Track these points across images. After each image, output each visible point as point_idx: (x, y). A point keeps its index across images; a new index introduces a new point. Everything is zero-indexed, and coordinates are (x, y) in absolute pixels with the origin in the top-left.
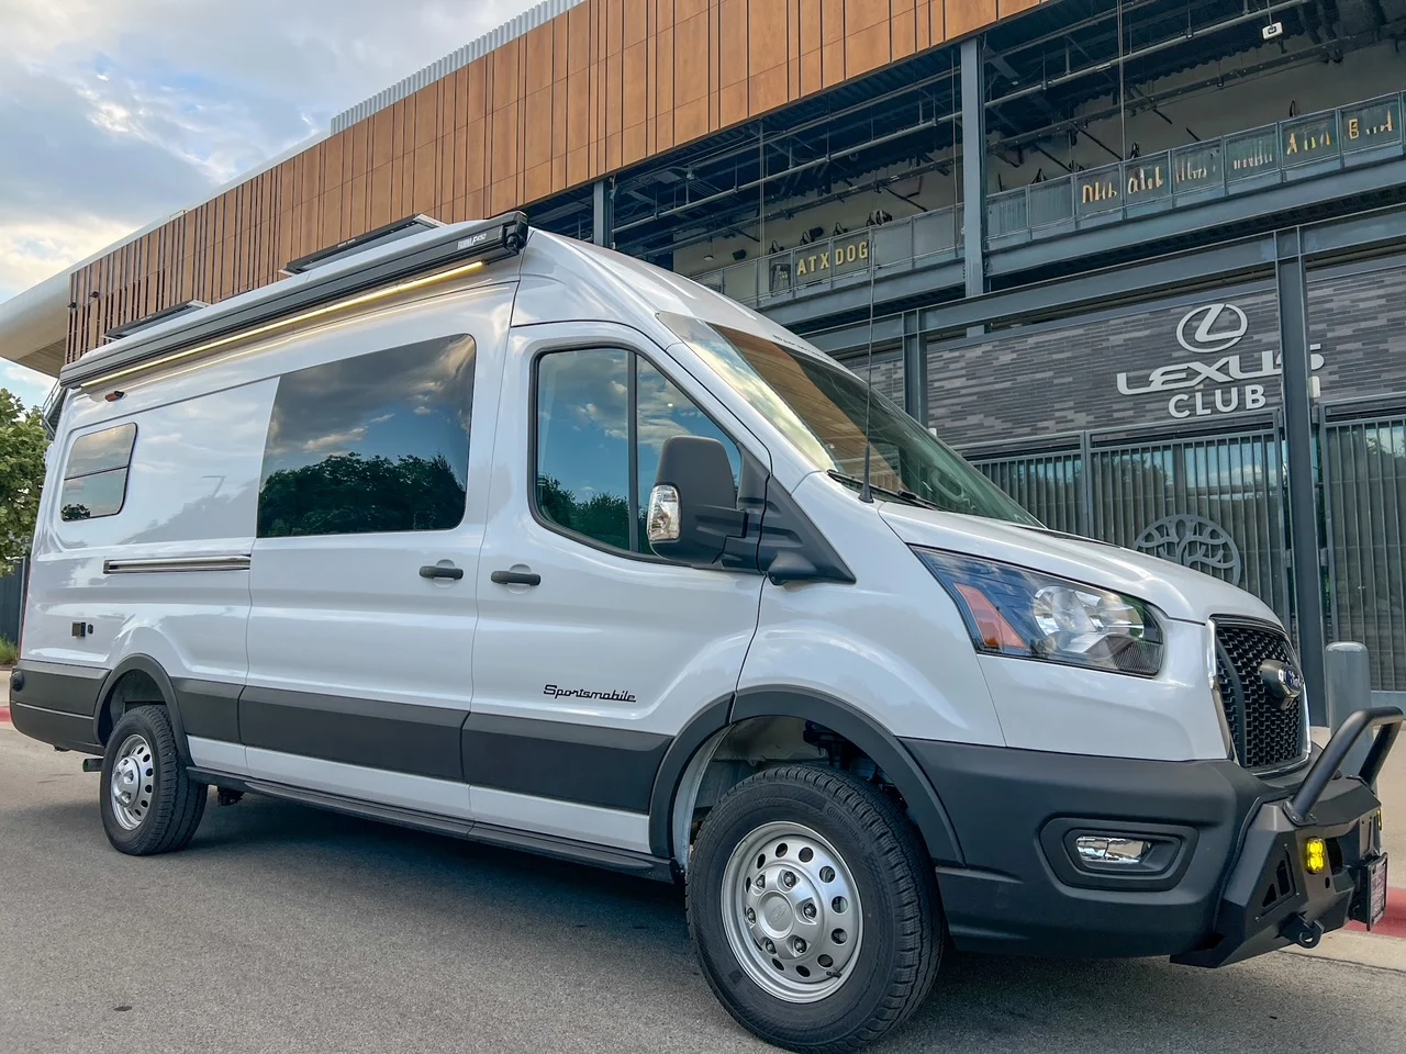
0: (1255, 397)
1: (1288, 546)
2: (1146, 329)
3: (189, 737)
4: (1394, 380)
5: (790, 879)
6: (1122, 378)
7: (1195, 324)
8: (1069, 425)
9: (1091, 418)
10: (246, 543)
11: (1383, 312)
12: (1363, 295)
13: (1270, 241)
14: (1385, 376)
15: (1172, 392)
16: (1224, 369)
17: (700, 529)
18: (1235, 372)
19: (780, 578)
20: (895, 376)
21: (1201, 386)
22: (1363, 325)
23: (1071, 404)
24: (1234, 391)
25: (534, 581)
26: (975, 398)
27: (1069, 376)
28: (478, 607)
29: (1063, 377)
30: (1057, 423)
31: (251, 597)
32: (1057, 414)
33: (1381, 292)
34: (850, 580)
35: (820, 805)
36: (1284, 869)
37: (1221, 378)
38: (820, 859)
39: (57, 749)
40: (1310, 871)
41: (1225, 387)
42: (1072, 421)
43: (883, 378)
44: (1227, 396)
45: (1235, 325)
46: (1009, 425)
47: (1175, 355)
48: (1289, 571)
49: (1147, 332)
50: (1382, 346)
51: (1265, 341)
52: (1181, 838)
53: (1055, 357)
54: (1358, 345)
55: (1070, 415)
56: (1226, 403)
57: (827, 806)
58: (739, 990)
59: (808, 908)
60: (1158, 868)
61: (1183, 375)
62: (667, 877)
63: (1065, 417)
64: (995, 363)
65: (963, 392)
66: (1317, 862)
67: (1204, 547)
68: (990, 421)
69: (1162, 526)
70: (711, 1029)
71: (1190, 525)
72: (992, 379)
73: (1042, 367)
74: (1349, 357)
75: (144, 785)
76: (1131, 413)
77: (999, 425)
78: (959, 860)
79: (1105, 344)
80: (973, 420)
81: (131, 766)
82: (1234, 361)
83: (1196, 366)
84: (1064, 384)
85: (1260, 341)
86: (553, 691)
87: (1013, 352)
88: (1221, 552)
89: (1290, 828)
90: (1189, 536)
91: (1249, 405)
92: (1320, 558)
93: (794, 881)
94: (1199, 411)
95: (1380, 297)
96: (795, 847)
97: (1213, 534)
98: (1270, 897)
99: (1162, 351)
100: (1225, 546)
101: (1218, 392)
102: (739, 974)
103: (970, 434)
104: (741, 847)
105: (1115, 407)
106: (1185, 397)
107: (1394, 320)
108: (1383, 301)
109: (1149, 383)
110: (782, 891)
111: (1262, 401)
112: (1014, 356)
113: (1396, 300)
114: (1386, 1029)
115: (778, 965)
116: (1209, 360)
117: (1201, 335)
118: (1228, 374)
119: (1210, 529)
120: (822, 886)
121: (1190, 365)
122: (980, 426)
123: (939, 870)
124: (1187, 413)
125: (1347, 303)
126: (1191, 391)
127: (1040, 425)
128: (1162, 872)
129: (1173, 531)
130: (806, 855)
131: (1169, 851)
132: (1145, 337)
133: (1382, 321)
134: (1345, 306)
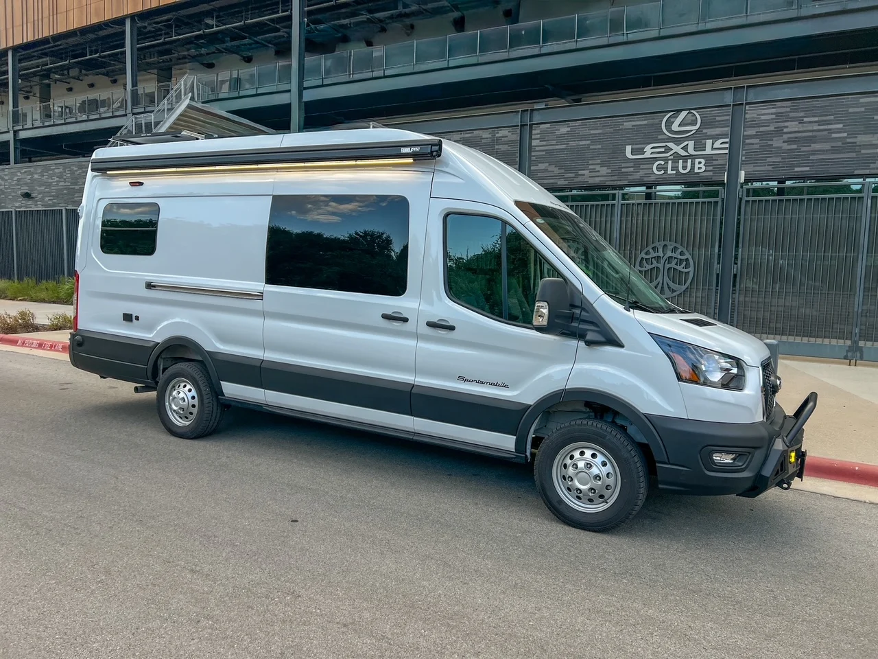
0: (700, 166)
1: (719, 263)
2: (645, 120)
3: (221, 382)
4: (773, 162)
5: (589, 466)
6: (629, 148)
7: (672, 120)
8: (597, 174)
9: (609, 171)
10: (259, 285)
11: (773, 122)
12: (764, 112)
13: (729, 91)
14: (769, 160)
15: (656, 159)
16: (685, 148)
17: (556, 321)
18: (691, 151)
19: (589, 343)
20: (497, 135)
21: (672, 157)
22: (762, 129)
23: (599, 161)
24: (689, 161)
25: (452, 328)
26: (544, 153)
27: (599, 144)
28: (417, 336)
29: (596, 145)
30: (590, 172)
31: (264, 314)
32: (591, 167)
33: (773, 111)
34: (621, 346)
35: (604, 437)
36: (783, 464)
37: (683, 153)
38: (600, 458)
39: (102, 377)
40: (790, 463)
41: (685, 159)
42: (599, 171)
43: (490, 136)
44: (685, 164)
45: (694, 123)
46: (563, 171)
47: (660, 137)
48: (718, 275)
49: (645, 122)
50: (770, 143)
51: (709, 134)
52: (749, 453)
53: (592, 132)
54: (757, 141)
55: (598, 168)
56: (684, 168)
57: (607, 438)
58: (561, 507)
59: (597, 477)
60: (740, 464)
61: (663, 150)
62: (523, 461)
63: (595, 169)
64: (557, 133)
65: (537, 149)
66: (793, 460)
67: (676, 260)
68: (552, 168)
69: (655, 247)
70: (546, 522)
71: (670, 248)
72: (554, 142)
73: (585, 138)
74: (751, 147)
75: (190, 405)
76: (632, 169)
77: (556, 170)
78: (667, 461)
79: (621, 127)
80: (542, 166)
81: (182, 395)
82: (691, 144)
83: (671, 145)
84: (596, 149)
85: (706, 133)
86: (462, 379)
87: (568, 127)
88: (685, 263)
89: (786, 448)
90: (669, 254)
91: (696, 170)
92: (734, 271)
93: (591, 466)
94: (670, 172)
95: (772, 114)
96: (588, 453)
97: (682, 253)
98: (778, 472)
99: (653, 135)
100: (687, 260)
101: (681, 161)
102: (561, 501)
103: (539, 175)
104: (562, 452)
105: (623, 165)
106: (662, 163)
107: (778, 127)
108: (774, 116)
109: (644, 153)
110: (587, 471)
111: (704, 168)
112: (569, 129)
113: (782, 116)
114: (794, 514)
115: (579, 498)
116: (677, 142)
117: (675, 127)
118: (687, 151)
119: (680, 251)
120: (603, 469)
121: (667, 144)
122: (546, 170)
123: (658, 465)
124: (663, 172)
125: (755, 116)
126: (666, 160)
127: (581, 172)
128: (742, 465)
129: (660, 250)
130: (594, 456)
131: (745, 457)
132: (644, 125)
133: (772, 128)
134: (754, 118)
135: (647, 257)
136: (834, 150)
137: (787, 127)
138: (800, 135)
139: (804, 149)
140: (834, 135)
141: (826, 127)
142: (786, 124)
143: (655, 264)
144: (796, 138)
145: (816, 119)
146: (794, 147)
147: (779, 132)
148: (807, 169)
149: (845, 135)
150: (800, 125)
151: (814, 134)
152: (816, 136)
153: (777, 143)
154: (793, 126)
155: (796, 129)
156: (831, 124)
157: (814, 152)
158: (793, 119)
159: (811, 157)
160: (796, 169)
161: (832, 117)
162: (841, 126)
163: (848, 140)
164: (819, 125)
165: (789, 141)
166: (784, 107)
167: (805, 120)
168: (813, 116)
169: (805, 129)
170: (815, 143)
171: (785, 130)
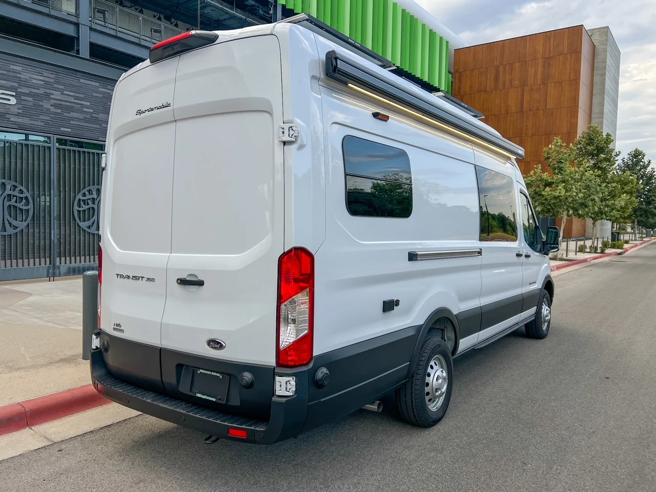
3: (460, 341)
4: (45, 120)
12: (34, 76)
14: (41, 117)
22: (34, 90)
25: (530, 256)
28: (522, 264)
31: (481, 268)
33: (42, 78)
50: (41, 103)
54: (31, 99)
74: (25, 103)
86: (530, 284)
95: (41, 80)
107: (47, 93)
108: (42, 83)
125: (28, 78)
129: (94, 193)
133: (41, 91)
134: (26, 79)
135: (84, 198)
136: (85, 120)
137: (53, 94)
138: (62, 103)
139: (65, 114)
140: (85, 109)
141: (79, 102)
142: (52, 92)
143: (91, 205)
144: (60, 105)
145: (73, 94)
146: (59, 111)
147: (47, 96)
148: (69, 130)
149: (92, 111)
150: (62, 96)
151: (72, 105)
152: (73, 107)
153: (46, 105)
154: (56, 95)
155: (59, 98)
156: (83, 101)
157: (73, 119)
158: (56, 89)
159: (71, 122)
160: (62, 129)
161: (82, 96)
162: (89, 104)
163: (94, 115)
164: (75, 99)
165: (54, 106)
166: (49, 78)
167: (65, 92)
168: (70, 91)
169: (66, 100)
170: (73, 112)
171: (52, 96)
